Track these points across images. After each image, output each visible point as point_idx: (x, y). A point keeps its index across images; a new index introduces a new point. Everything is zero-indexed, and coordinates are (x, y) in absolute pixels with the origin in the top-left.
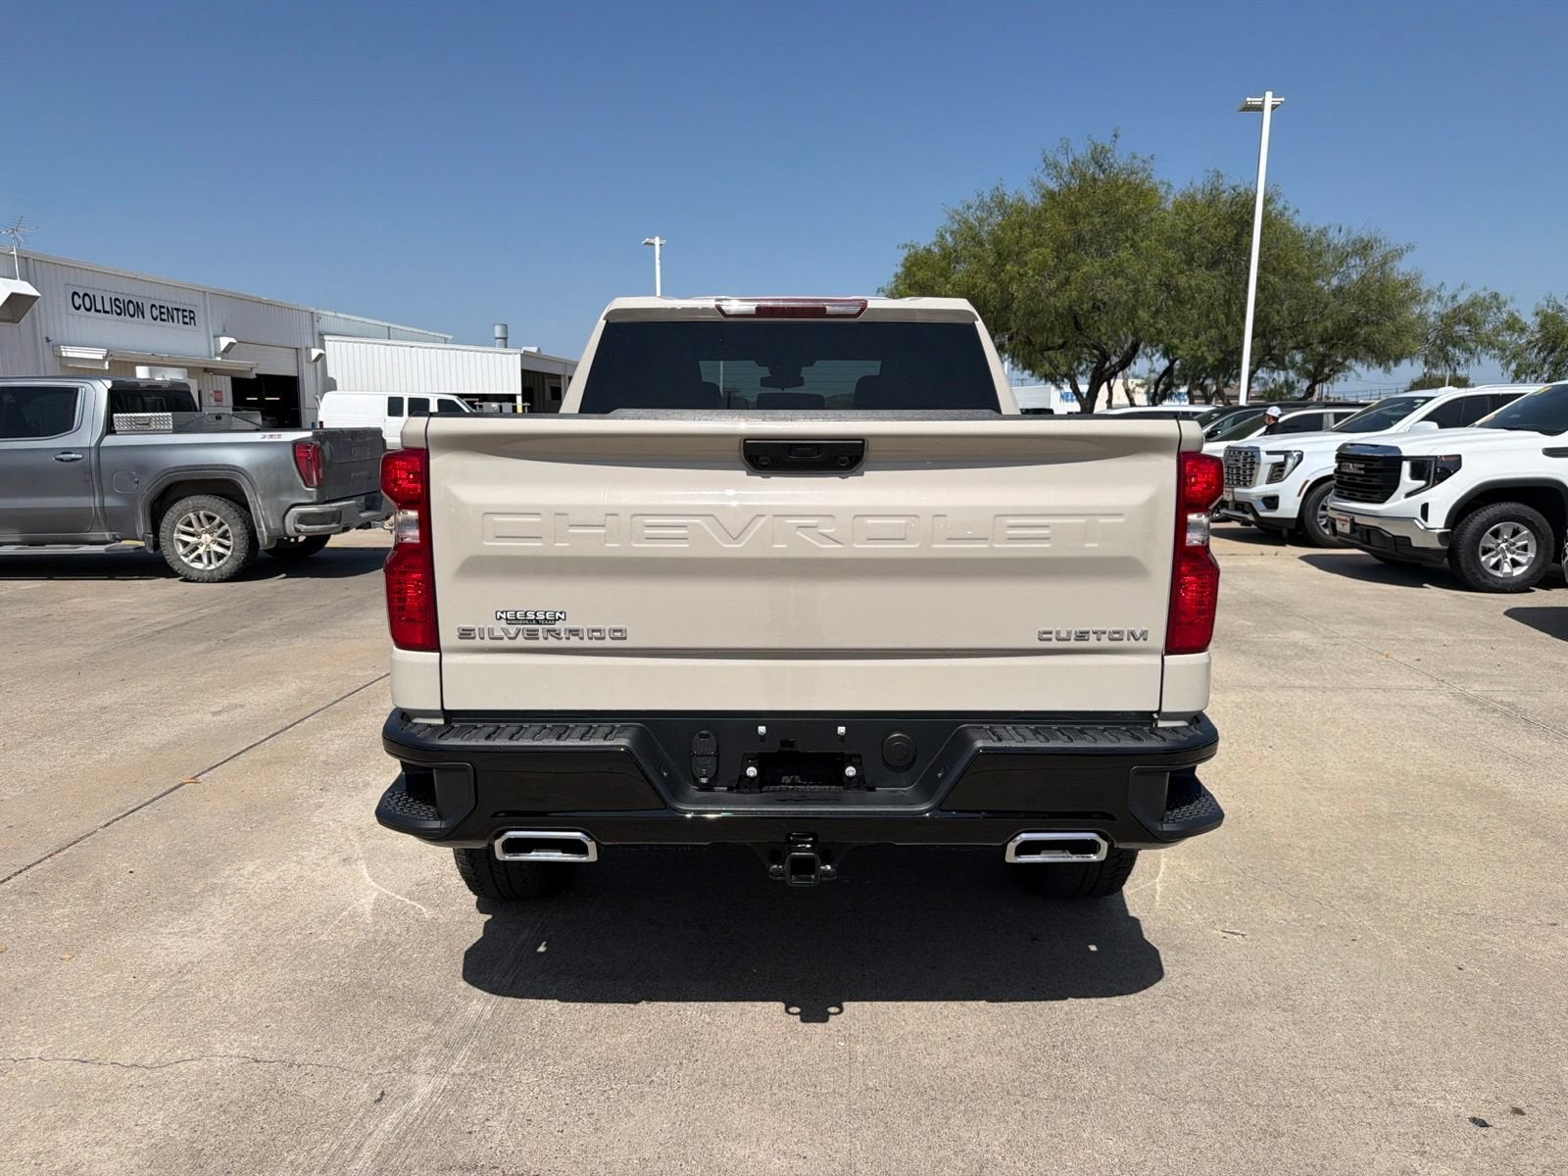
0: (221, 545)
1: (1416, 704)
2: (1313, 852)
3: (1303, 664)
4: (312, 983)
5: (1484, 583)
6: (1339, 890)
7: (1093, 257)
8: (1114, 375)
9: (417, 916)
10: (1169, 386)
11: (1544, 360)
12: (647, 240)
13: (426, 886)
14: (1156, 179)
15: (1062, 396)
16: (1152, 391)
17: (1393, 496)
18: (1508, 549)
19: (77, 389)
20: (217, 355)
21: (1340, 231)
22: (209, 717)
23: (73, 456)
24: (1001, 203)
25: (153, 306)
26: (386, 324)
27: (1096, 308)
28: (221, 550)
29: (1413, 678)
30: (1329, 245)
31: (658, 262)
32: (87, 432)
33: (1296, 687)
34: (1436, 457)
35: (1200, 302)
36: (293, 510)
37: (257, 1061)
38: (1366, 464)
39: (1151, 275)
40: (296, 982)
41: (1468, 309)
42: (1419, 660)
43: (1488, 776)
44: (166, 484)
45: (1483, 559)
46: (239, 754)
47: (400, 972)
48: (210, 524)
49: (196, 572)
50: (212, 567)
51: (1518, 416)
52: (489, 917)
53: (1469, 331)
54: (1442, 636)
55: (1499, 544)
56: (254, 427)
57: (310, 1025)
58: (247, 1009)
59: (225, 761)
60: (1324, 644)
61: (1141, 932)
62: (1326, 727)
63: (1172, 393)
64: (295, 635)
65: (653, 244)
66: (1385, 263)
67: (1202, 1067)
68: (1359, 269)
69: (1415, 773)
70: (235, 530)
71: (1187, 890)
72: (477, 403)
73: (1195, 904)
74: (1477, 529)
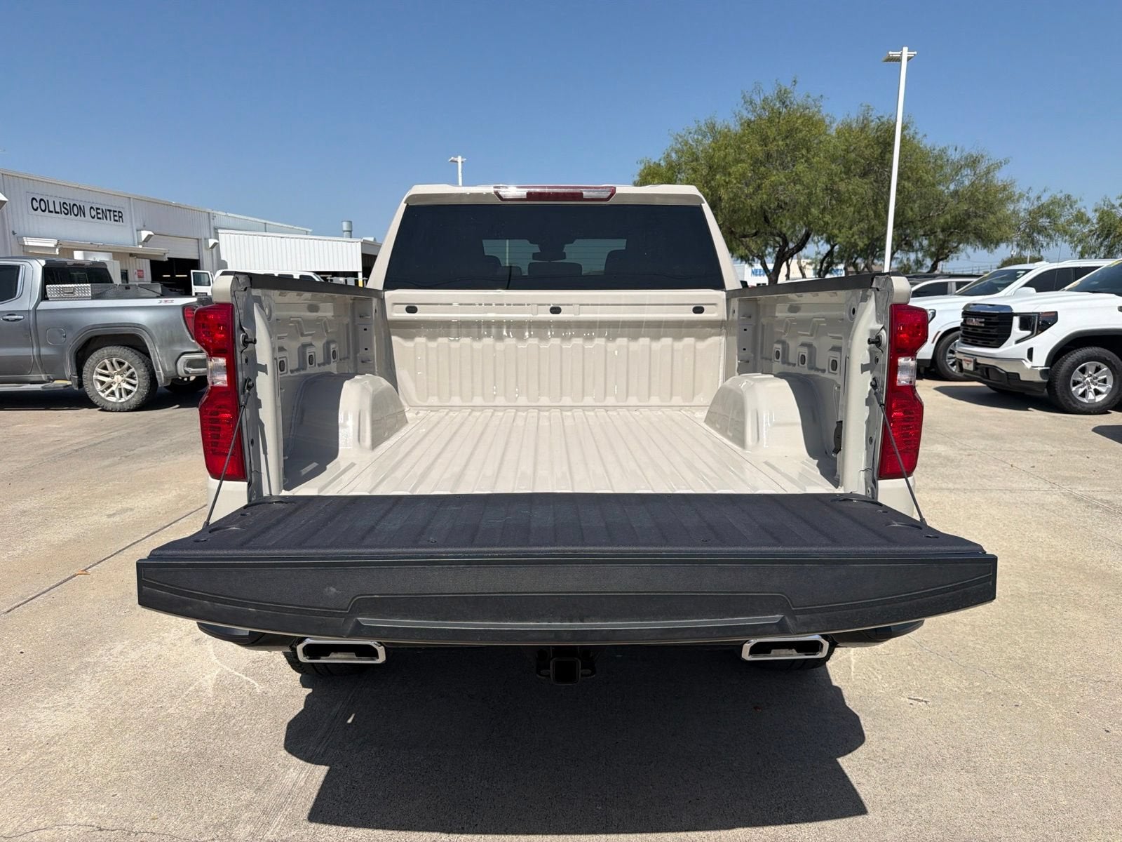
0: (129, 383)
1: (1036, 502)
2: (973, 627)
3: (946, 470)
4: (157, 753)
5: (1074, 408)
6: (999, 660)
7: (778, 170)
8: (791, 256)
9: (250, 690)
10: (830, 264)
11: (1101, 244)
12: (452, 158)
13: (260, 664)
14: (824, 113)
15: (753, 272)
16: (818, 268)
17: (1006, 342)
18: (1092, 382)
19: (19, 267)
20: (139, 243)
21: (956, 150)
22: (105, 519)
23: (16, 317)
24: (712, 127)
25: (91, 208)
26: (264, 221)
27: (779, 207)
28: (129, 387)
29: (1031, 481)
30: (948, 160)
31: (460, 174)
32: (26, 299)
33: (944, 489)
34: (1038, 313)
35: (855, 201)
36: (183, 356)
37: (101, 830)
38: (986, 319)
39: (820, 182)
40: (143, 752)
41: (1048, 206)
42: (1034, 467)
43: (1101, 561)
44: (86, 338)
45: (1074, 389)
46: (124, 549)
47: (231, 743)
48: (120, 367)
49: (111, 404)
50: (123, 400)
51: (1097, 283)
52: (309, 691)
53: (1050, 222)
54: (1048, 448)
55: (1085, 378)
56: (155, 295)
57: (150, 794)
58: (100, 778)
59: (112, 556)
60: (960, 454)
61: (843, 700)
62: (970, 522)
63: (832, 269)
64: (180, 452)
65: (456, 162)
66: (989, 173)
67: (904, 827)
68: (970, 177)
69: (1044, 559)
70: (140, 372)
71: (876, 661)
72: (329, 278)
73: (884, 674)
74: (1069, 367)
